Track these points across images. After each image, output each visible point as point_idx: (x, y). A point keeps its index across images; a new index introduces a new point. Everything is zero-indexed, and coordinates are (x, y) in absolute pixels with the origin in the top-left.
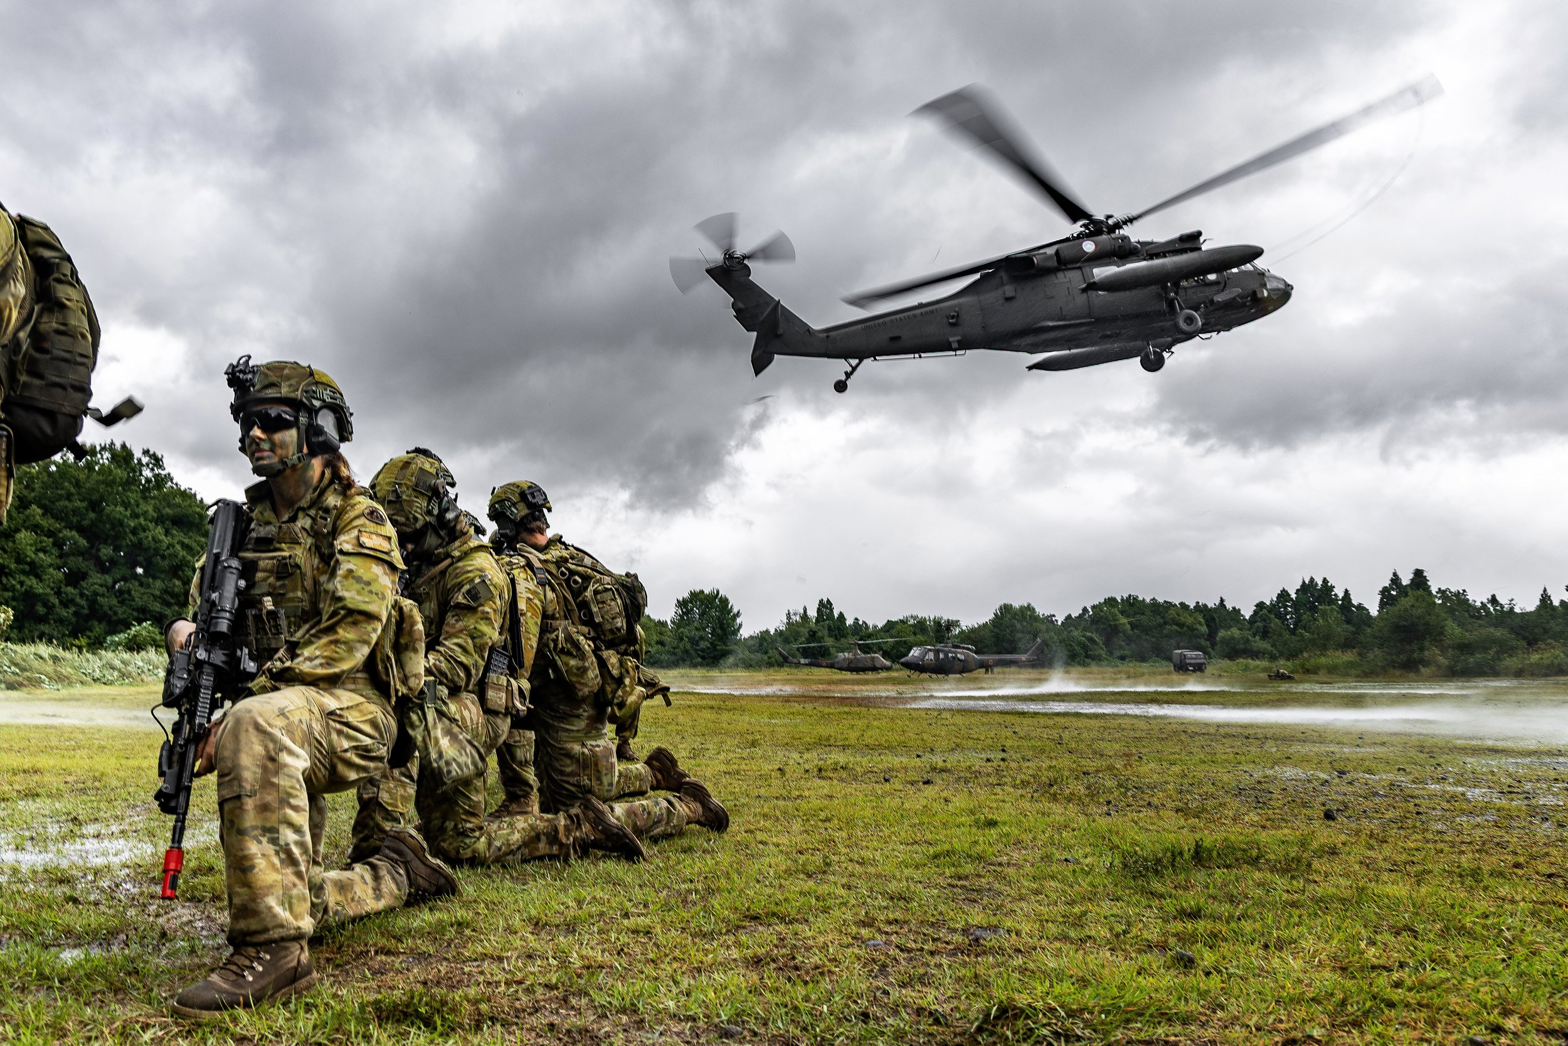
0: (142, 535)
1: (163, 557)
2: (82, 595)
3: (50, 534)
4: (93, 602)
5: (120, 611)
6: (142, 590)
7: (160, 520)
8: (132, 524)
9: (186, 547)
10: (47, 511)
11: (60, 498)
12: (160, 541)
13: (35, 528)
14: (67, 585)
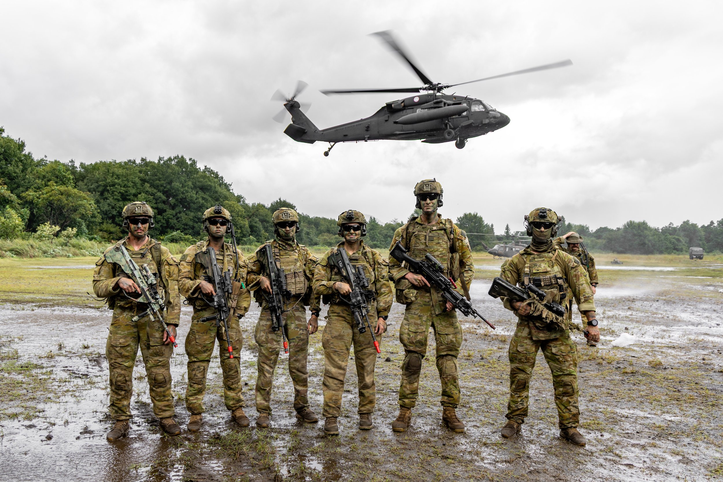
0: (186, 194)
1: (194, 203)
2: (163, 219)
3: (153, 194)
4: (167, 222)
5: (177, 225)
6: (186, 216)
7: (195, 187)
8: (182, 190)
9: (203, 198)
10: (152, 186)
11: (156, 180)
12: (193, 197)
13: (147, 192)
14: (158, 215)
